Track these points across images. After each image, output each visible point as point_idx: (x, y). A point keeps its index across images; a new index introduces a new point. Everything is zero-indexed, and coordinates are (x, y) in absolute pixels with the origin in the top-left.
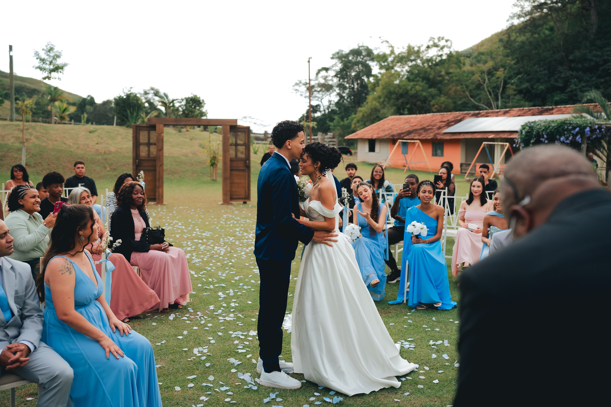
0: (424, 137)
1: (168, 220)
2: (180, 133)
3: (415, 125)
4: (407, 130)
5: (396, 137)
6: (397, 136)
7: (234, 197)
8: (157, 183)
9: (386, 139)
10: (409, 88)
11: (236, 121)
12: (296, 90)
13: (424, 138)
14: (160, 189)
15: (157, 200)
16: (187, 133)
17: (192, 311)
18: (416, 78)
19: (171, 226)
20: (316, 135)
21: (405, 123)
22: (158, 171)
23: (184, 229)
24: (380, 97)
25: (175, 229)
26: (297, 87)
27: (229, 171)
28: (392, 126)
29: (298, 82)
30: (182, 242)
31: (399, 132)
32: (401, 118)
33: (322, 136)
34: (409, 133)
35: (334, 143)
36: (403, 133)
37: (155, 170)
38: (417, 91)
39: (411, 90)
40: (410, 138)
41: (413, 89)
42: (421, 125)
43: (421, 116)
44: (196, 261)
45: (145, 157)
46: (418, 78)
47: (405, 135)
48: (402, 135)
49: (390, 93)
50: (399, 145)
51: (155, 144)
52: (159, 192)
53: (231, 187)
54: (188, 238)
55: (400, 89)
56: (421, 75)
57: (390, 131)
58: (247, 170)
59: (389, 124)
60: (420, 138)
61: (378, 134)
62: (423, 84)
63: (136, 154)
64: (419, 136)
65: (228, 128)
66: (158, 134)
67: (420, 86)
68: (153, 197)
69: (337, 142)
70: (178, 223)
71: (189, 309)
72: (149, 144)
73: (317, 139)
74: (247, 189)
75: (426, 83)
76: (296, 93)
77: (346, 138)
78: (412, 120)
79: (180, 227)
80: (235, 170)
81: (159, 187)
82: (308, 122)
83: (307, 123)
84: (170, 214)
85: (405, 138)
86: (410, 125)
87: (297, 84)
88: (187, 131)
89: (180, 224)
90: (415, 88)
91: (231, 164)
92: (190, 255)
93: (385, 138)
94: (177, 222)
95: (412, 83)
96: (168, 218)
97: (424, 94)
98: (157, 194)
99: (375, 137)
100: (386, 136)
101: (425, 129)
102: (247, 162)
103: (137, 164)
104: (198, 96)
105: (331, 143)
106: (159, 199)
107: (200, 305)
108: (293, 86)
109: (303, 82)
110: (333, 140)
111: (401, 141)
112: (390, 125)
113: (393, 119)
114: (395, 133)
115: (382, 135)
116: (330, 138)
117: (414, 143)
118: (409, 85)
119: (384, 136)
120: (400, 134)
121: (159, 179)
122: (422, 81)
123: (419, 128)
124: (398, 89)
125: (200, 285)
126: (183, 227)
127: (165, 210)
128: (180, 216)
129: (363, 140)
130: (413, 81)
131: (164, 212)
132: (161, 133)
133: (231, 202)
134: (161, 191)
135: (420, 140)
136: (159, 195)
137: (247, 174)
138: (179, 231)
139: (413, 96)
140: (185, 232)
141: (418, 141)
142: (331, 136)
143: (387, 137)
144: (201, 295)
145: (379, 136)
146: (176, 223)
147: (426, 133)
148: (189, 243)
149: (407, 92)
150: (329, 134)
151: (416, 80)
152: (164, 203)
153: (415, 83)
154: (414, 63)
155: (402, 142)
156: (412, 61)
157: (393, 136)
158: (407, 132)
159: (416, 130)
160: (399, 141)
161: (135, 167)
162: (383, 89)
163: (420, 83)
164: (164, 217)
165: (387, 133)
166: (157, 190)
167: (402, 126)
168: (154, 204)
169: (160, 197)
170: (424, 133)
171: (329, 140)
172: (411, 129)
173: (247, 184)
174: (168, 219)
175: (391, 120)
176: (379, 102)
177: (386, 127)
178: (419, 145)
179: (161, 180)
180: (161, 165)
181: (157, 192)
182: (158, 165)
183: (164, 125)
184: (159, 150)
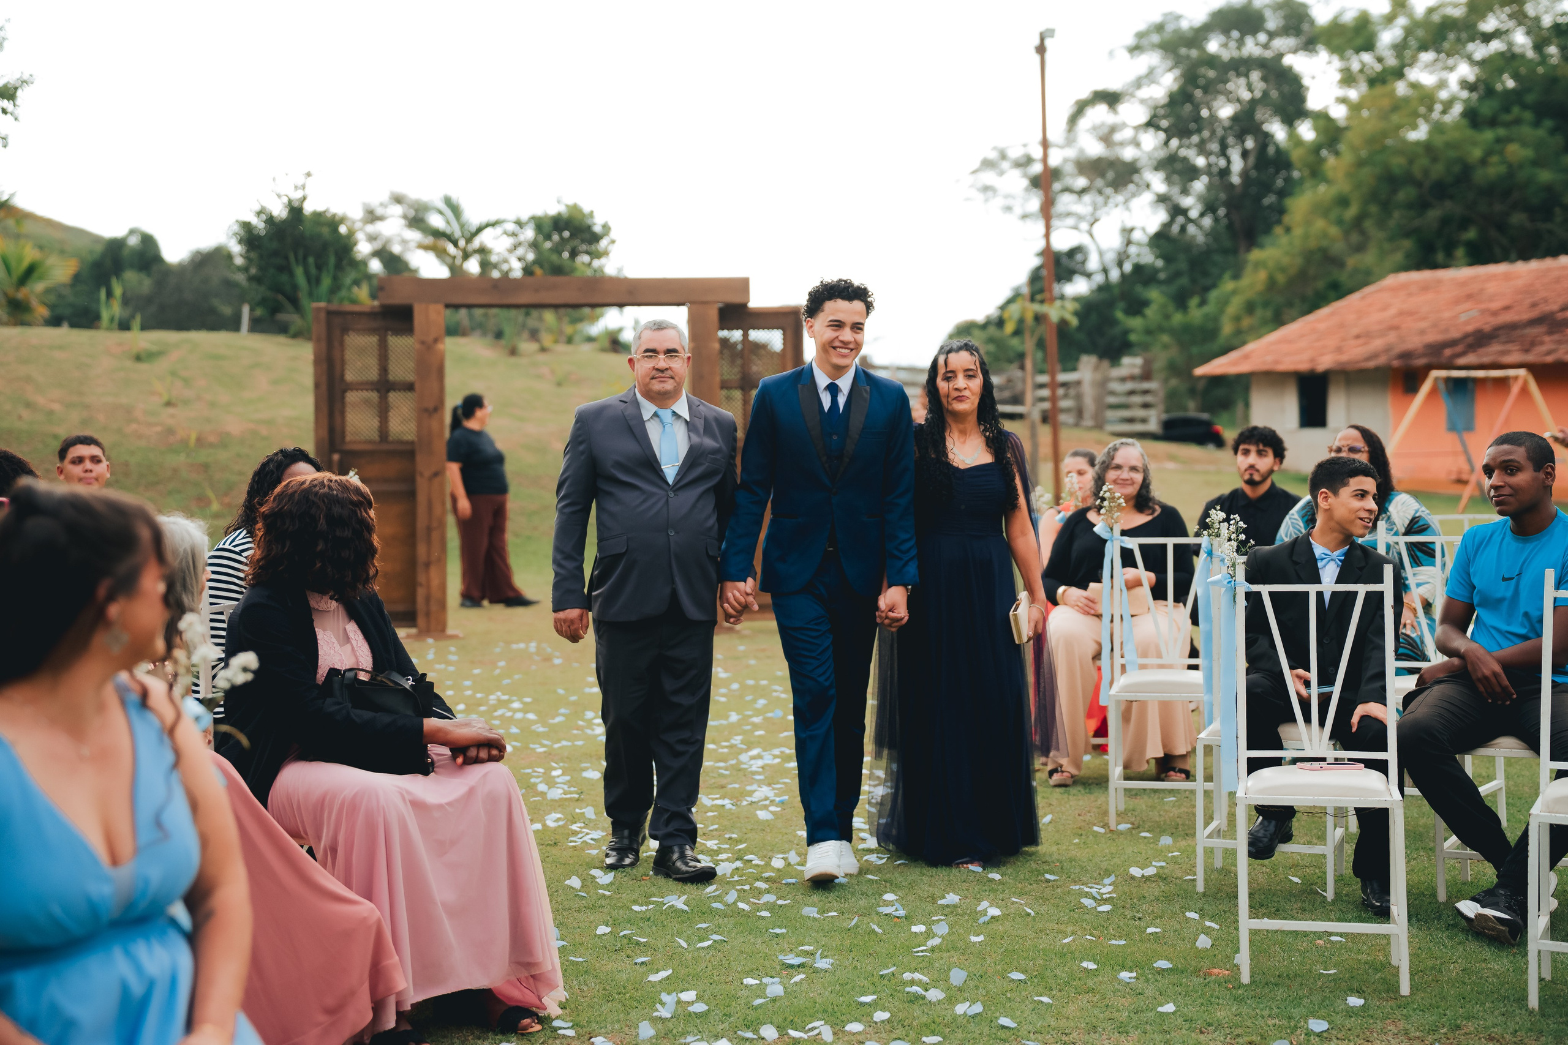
0: (1549, 353)
1: (469, 693)
2: (513, 360)
3: (1507, 308)
4: (1470, 328)
5: (1421, 362)
6: (1424, 355)
8: (421, 550)
9: (1377, 369)
10: (1477, 153)
11: (743, 285)
12: (986, 189)
13: (1549, 359)
14: (434, 572)
15: (421, 621)
16: (542, 357)
17: (571, 1033)
18: (1507, 109)
19: (482, 714)
20: (1074, 369)
21: (1457, 301)
22: (422, 498)
23: (534, 722)
24: (1343, 201)
25: (497, 722)
26: (989, 177)
28: (1401, 313)
29: (993, 155)
30: (529, 771)
31: (1432, 337)
32: (1439, 281)
33: (1096, 368)
34: (1479, 339)
35: (1148, 399)
36: (1453, 343)
37: (413, 494)
38: (1510, 166)
39: (1483, 162)
40: (1486, 360)
41: (1494, 159)
42: (1534, 305)
43: (1534, 265)
44: (587, 838)
45: (370, 442)
46: (1516, 110)
47: (1459, 348)
48: (1448, 352)
49: (1391, 181)
50: (1434, 391)
51: (409, 387)
52: (428, 588)
54: (550, 755)
55: (1435, 160)
56: (1530, 98)
57: (1392, 337)
59: (1384, 309)
60: (1530, 358)
61: (1339, 350)
62: (1541, 133)
63: (332, 430)
64: (1527, 351)
65: (713, 314)
66: (423, 343)
67: (1524, 144)
68: (403, 608)
69: (1162, 394)
70: (510, 701)
71: (556, 1023)
72: (384, 386)
73: (1078, 383)
75: (1553, 132)
76: (986, 200)
77: (1199, 371)
78: (1492, 288)
79: (519, 715)
81: (427, 565)
82: (1042, 302)
83: (1036, 307)
84: (476, 671)
85: (1462, 361)
86: (1483, 306)
87: (988, 164)
88: (543, 350)
89: (516, 705)
90: (1501, 153)
92: (559, 816)
93: (1371, 364)
94: (506, 697)
95: (1489, 135)
96: (468, 683)
97: (1545, 176)
98: (421, 592)
99: (1325, 363)
100: (1374, 356)
101: (1550, 322)
104: (586, 209)
105: (1137, 399)
106: (427, 615)
107: (605, 1008)
108: (974, 172)
109: (1015, 153)
110: (1146, 385)
111: (1443, 373)
112: (1392, 311)
113: (1404, 286)
114: (1414, 342)
115: (1355, 353)
116: (1132, 378)
117: (1502, 384)
118: (1475, 144)
119: (1368, 359)
120: (1435, 349)
121: (429, 530)
122: (1537, 124)
123: (1526, 316)
124: (1424, 161)
125: (602, 930)
126: (531, 716)
127: (453, 658)
128: (517, 677)
129: (1273, 378)
130: (1493, 123)
131: (448, 663)
132: (436, 340)
134: (435, 582)
135: (1531, 368)
136: (428, 599)
138: (514, 730)
139: (1490, 191)
140: (538, 735)
141: (1522, 372)
142: (1137, 371)
143: (1382, 360)
144: (608, 966)
145: (1344, 358)
146: (499, 700)
147: (1556, 337)
148: (554, 773)
149: (1465, 172)
150: (1126, 360)
151: (1507, 118)
152: (450, 631)
153: (1501, 132)
154: (1496, 46)
155: (1448, 380)
156: (1487, 38)
157: (1406, 355)
158: (1466, 336)
159: (1513, 327)
160: (1435, 374)
162: (1361, 163)
163: (1526, 131)
164: (449, 683)
165: (1378, 344)
166: (422, 579)
167: (1447, 315)
168: (409, 636)
169: (434, 608)
170: (1547, 339)
171: (1129, 386)
172: (1487, 323)
174: (468, 688)
175: (1394, 290)
176: (1340, 222)
177: (1375, 319)
178: (1525, 391)
179: (435, 535)
180: (436, 474)
181: (421, 585)
182: (421, 475)
183: (447, 306)
184: (426, 410)
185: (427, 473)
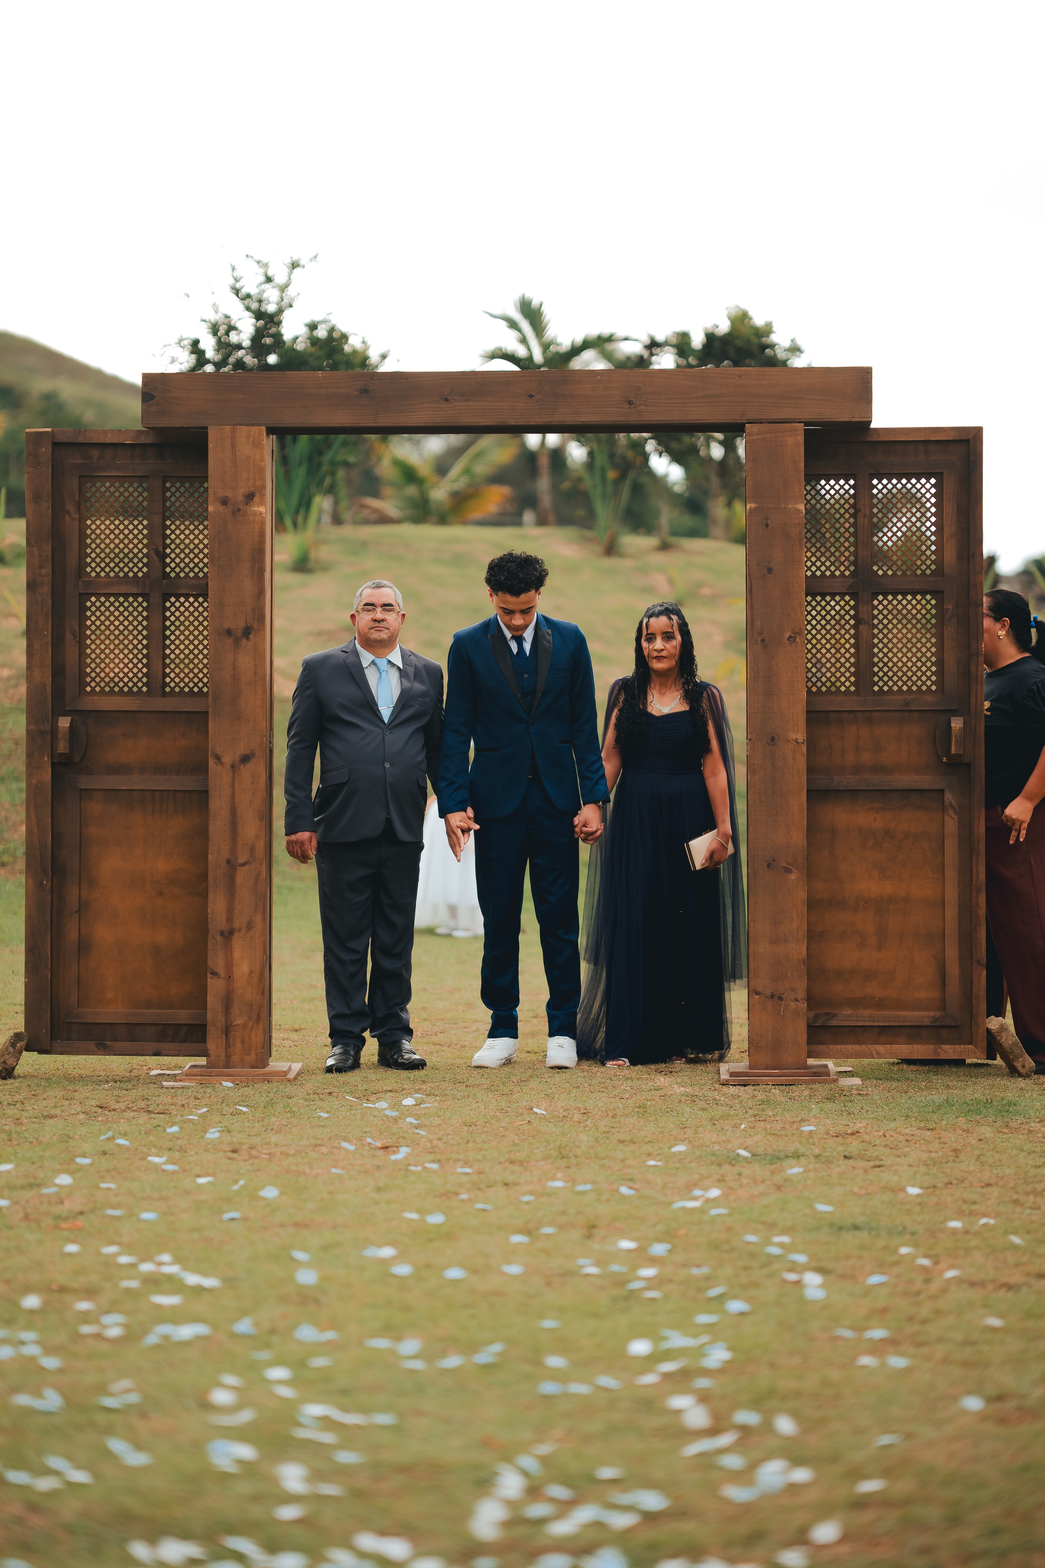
7: (846, 1016)
8: (217, 904)
14: (241, 951)
15: (214, 1043)
22: (218, 804)
27: (798, 802)
37: (202, 796)
45: (129, 694)
52: (230, 978)
53: (814, 936)
58: (949, 797)
63: (58, 671)
65: (796, 447)
66: (225, 502)
68: (183, 1016)
74: (952, 953)
80: (854, 794)
81: (228, 935)
91: (811, 742)
98: (215, 987)
102: (957, 724)
103: (62, 747)
106: (227, 1031)
121: (231, 865)
132: (250, 497)
133: (811, 1061)
134: (243, 968)
136: (228, 1001)
137: (951, 824)
161: (47, 775)
166: (217, 961)
168: (194, 1073)
173: (951, 912)
179: (242, 875)
180: (245, 759)
181: (214, 974)
182: (218, 758)
183: (271, 431)
184: (229, 632)
185: (227, 759)
